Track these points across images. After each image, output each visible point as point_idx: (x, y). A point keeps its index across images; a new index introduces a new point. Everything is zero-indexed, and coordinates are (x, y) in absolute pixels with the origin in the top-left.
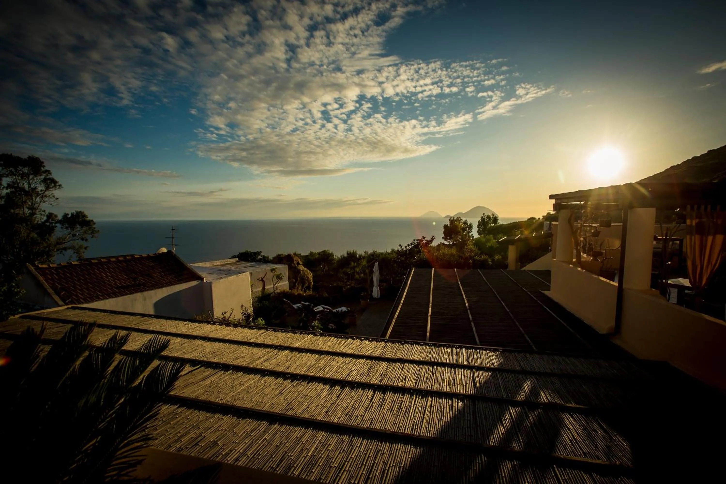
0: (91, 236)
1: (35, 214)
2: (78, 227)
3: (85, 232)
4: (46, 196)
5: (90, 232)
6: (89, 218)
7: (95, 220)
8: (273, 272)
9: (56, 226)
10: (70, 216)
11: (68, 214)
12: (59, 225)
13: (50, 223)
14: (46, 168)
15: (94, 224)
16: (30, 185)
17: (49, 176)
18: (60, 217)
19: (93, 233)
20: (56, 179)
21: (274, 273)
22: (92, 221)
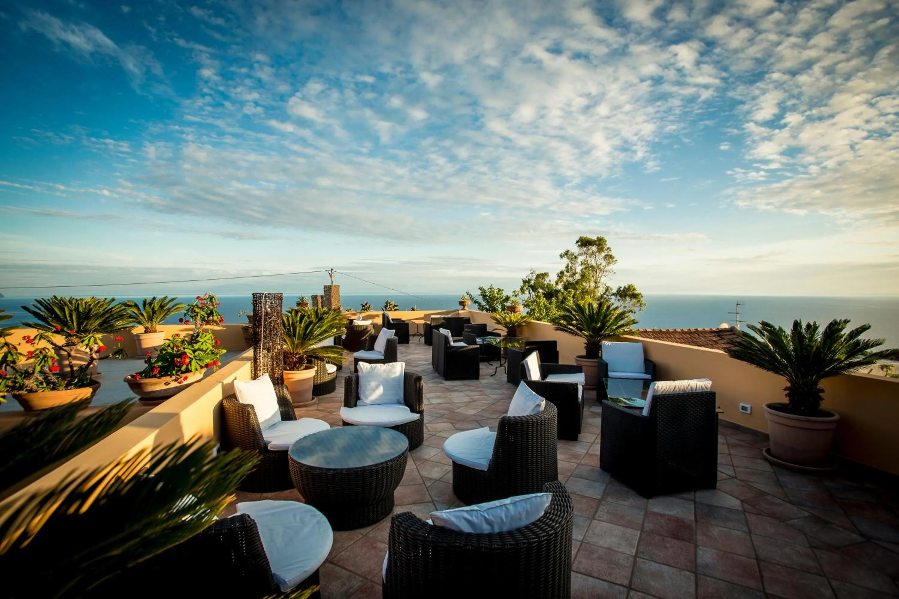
0: (639, 309)
1: (598, 287)
2: (628, 298)
3: (634, 305)
4: (606, 271)
5: (638, 305)
6: (637, 292)
7: (643, 294)
8: (885, 369)
9: (611, 299)
10: (622, 289)
11: (621, 287)
12: (613, 297)
13: (607, 295)
14: (608, 246)
15: (642, 297)
16: (596, 261)
17: (610, 253)
18: (614, 291)
19: (641, 305)
20: (613, 255)
21: (887, 371)
22: (641, 294)
